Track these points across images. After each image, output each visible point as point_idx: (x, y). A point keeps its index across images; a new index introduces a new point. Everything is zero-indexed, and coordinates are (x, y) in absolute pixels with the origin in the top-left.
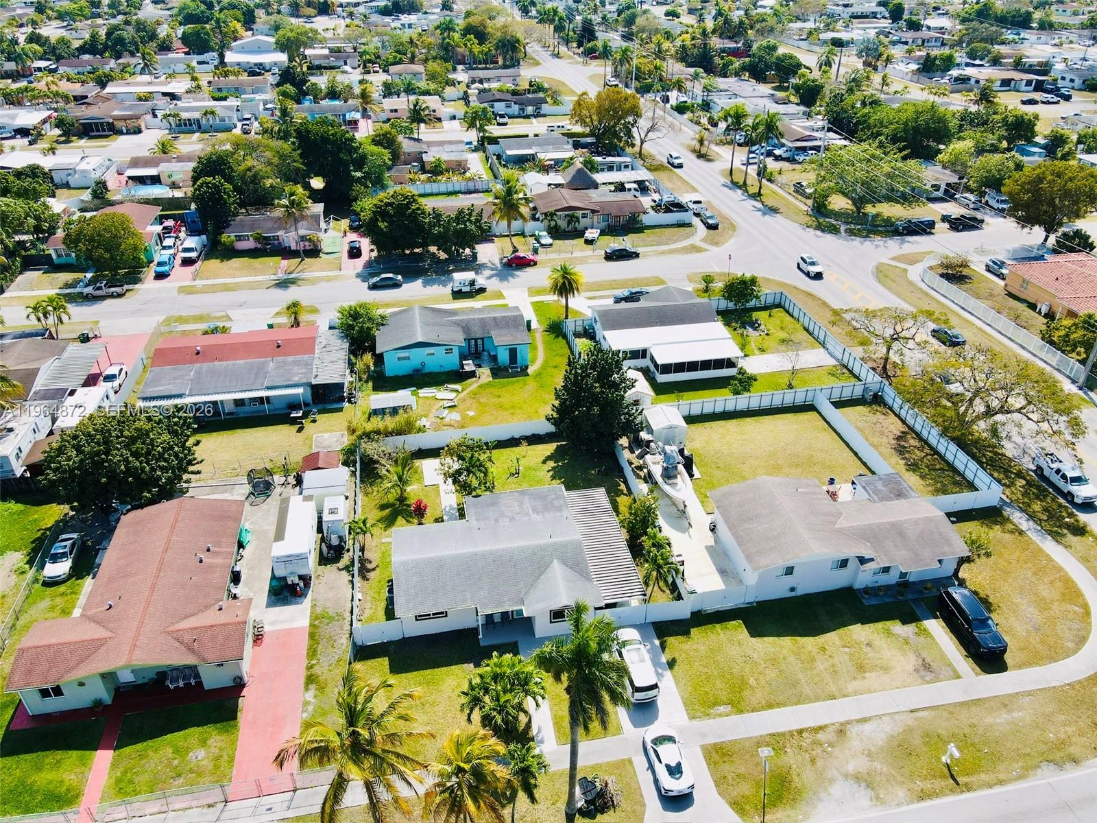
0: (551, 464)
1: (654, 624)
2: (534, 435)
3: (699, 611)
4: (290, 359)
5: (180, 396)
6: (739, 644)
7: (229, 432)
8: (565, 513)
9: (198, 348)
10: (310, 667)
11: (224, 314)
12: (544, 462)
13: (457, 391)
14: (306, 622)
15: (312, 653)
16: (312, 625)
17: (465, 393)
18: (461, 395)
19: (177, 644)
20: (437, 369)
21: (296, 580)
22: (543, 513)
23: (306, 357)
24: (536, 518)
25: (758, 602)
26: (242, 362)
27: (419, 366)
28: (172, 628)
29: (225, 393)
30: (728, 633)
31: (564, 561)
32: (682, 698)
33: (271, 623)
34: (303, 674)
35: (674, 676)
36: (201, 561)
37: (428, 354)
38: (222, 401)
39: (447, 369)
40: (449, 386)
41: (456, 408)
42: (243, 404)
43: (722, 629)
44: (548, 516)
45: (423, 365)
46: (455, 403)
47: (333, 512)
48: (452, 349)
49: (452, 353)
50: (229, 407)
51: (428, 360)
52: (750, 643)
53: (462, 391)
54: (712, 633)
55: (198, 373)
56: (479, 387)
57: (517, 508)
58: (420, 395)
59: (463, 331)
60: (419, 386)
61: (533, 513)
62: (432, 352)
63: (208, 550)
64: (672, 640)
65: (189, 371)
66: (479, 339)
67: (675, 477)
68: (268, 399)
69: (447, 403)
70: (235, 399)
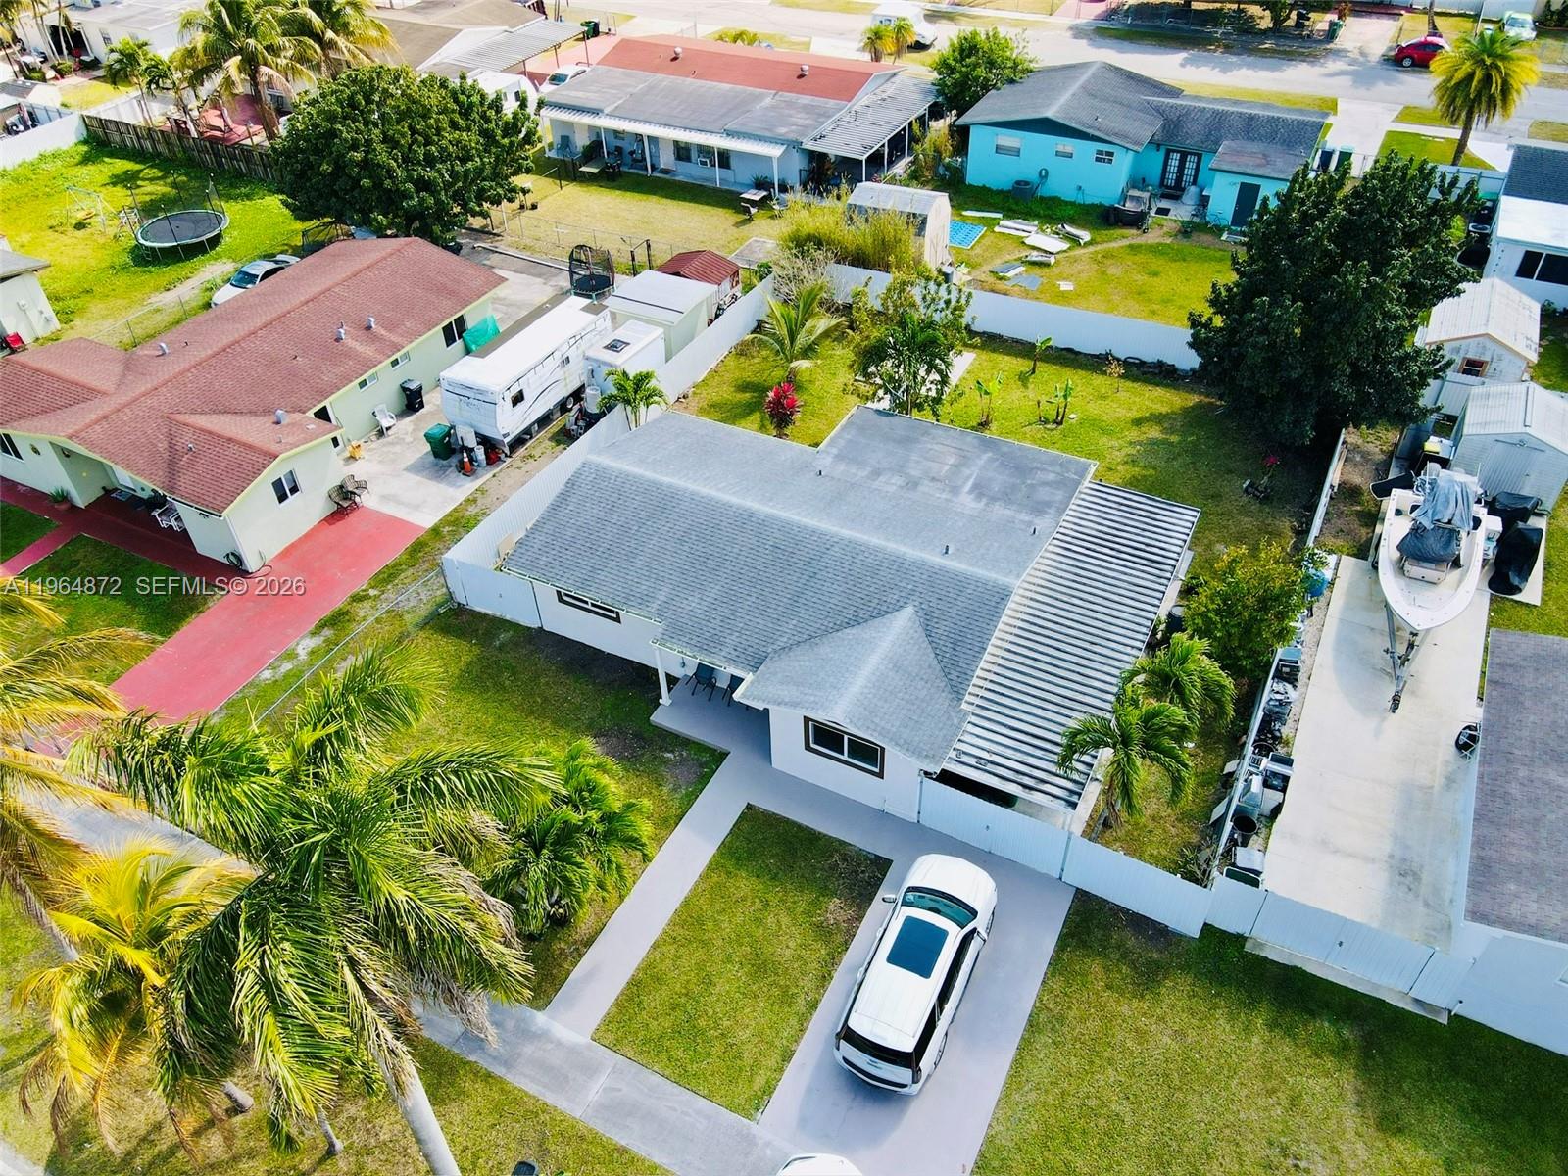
0: (1155, 433)
1: (1082, 897)
2: (1160, 364)
3: (1239, 939)
4: (806, 99)
5: (595, 112)
6: (1294, 1100)
7: (637, 196)
8: (1043, 523)
9: (678, 50)
10: (358, 598)
11: (806, 40)
12: (1138, 422)
13: (1074, 240)
14: (427, 520)
15: (388, 577)
16: (435, 531)
17: (1091, 249)
18: (1079, 252)
19: (162, 446)
20: (1068, 194)
21: (471, 441)
22: (993, 499)
23: (831, 103)
24: (967, 502)
25: (1457, 1020)
26: (726, 87)
27: (1031, 175)
28: (180, 418)
29: (660, 124)
30: (1286, 1049)
31: (928, 624)
32: (990, 1139)
33: (385, 498)
34: (339, 602)
35: (1018, 1063)
36: (338, 339)
37: (1058, 154)
38: (653, 140)
39: (1088, 201)
40: (1068, 229)
41: (1046, 270)
42: (688, 159)
43: (1272, 1026)
44: (999, 511)
45: (1044, 176)
46: (1052, 260)
47: (613, 346)
48: (1111, 154)
49: (1110, 161)
50: (666, 159)
51: (1056, 166)
52: (1332, 1124)
53: (1087, 244)
54: (1232, 1018)
55: (650, 88)
56: (1131, 247)
57: (947, 467)
58: (997, 229)
59: (1164, 127)
60: (1010, 214)
61: (971, 492)
62: (1069, 149)
63: (369, 328)
64: (1095, 966)
65: (640, 81)
66: (1191, 154)
67: (1437, 560)
68: (725, 158)
69: (1035, 256)
70: (675, 142)
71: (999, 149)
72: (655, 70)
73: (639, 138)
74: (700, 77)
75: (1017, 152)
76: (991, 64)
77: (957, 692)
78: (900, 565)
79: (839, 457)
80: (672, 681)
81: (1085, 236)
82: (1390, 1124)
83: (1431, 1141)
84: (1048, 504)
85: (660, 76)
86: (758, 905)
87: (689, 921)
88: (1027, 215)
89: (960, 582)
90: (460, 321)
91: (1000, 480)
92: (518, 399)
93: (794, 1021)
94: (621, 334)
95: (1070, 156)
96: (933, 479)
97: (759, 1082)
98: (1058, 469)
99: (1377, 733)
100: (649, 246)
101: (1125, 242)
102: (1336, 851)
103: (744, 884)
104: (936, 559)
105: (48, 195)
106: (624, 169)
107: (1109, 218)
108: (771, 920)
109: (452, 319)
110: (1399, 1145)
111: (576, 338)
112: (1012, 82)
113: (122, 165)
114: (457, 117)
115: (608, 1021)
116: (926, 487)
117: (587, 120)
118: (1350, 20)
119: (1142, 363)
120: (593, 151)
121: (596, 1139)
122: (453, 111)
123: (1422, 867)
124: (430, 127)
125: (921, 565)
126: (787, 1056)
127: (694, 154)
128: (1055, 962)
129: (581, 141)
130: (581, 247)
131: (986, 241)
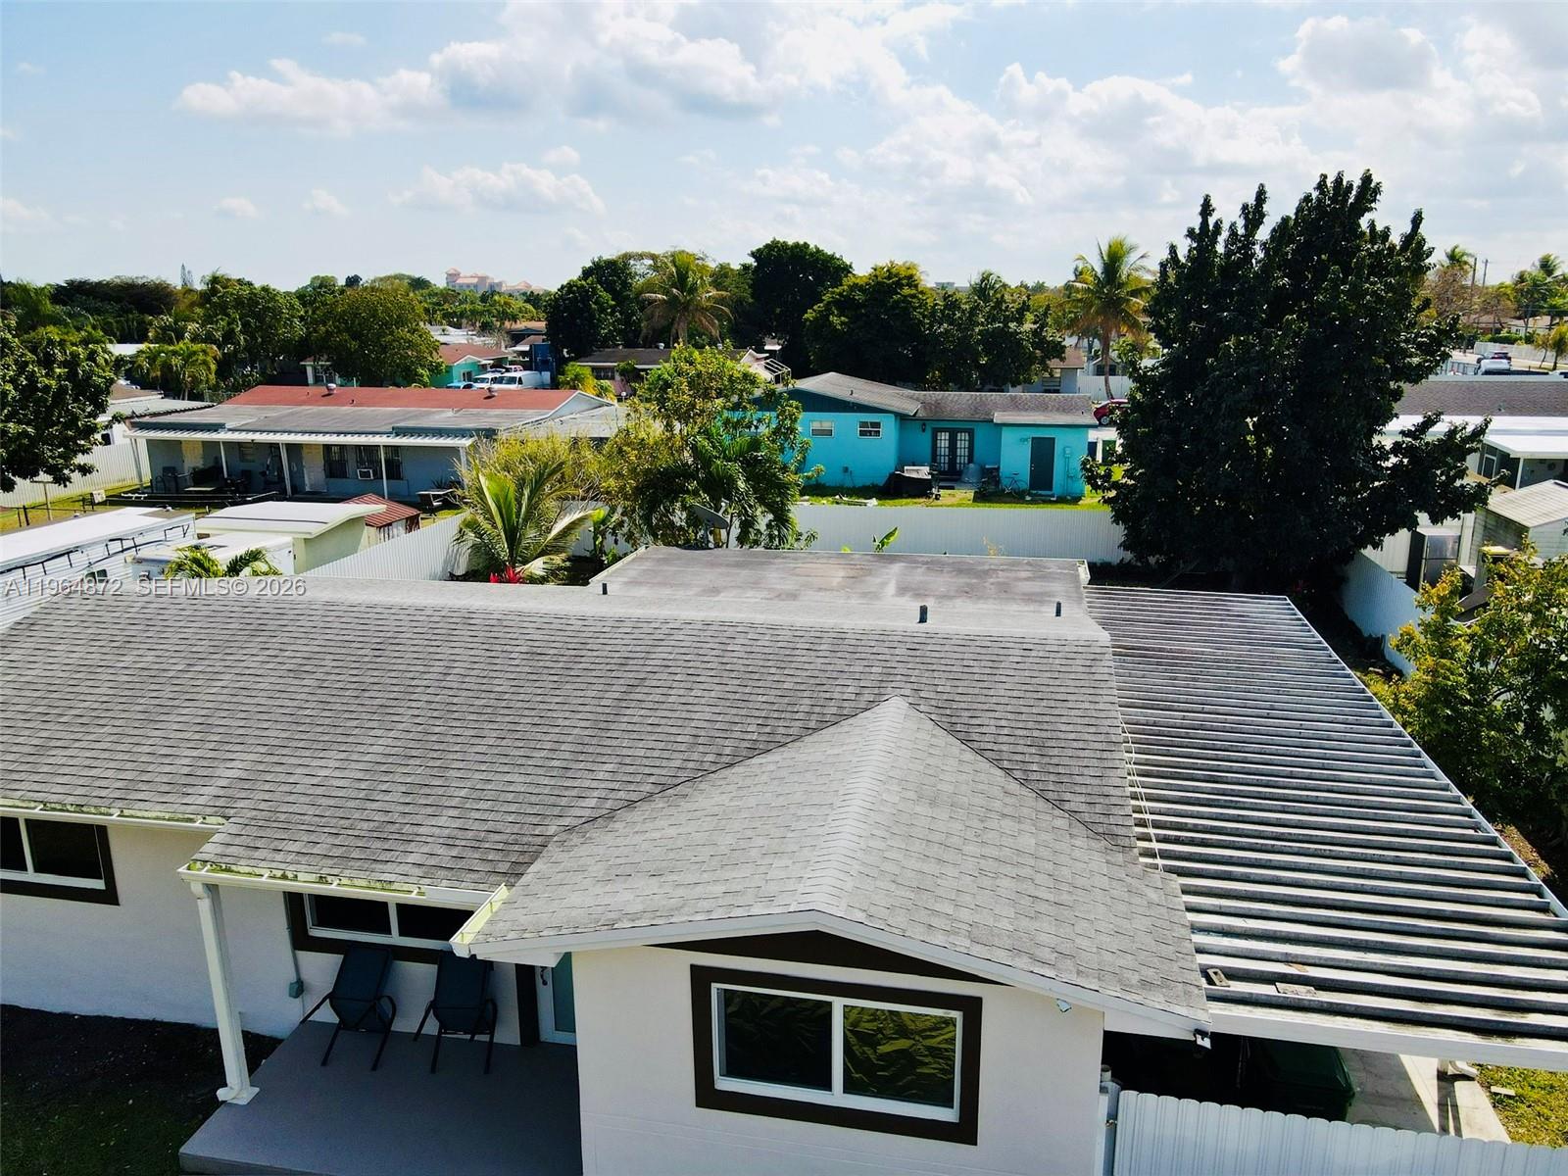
20: (833, 477)
22: (950, 597)
23: (530, 412)
26: (392, 409)
37: (816, 432)
39: (861, 483)
40: (848, 499)
48: (877, 425)
49: (877, 433)
57: (838, 580)
62: (826, 426)
66: (960, 431)
68: (394, 454)
70: (327, 447)
72: (300, 403)
74: (358, 405)
77: (1110, 836)
81: (871, 503)
85: (307, 407)
91: (941, 582)
95: (829, 433)
96: (822, 589)
104: (909, 625)
116: (815, 596)
117: (203, 436)
120: (207, 470)
127: (352, 466)
129: (193, 461)
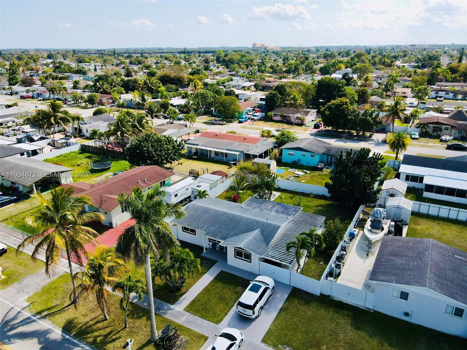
0: (320, 208)
1: (294, 288)
3: (329, 296)
4: (245, 144)
5: (197, 145)
7: (205, 162)
9: (217, 134)
12: (317, 206)
13: (306, 173)
18: (307, 175)
19: (99, 199)
20: (305, 164)
22: (279, 213)
23: (251, 144)
24: (273, 213)
25: (375, 311)
26: (227, 141)
27: (297, 160)
28: (103, 195)
29: (212, 148)
30: (337, 315)
31: (262, 232)
32: (270, 329)
35: (277, 316)
36: (138, 183)
37: (303, 155)
38: (210, 151)
39: (310, 166)
40: (305, 171)
41: (299, 178)
42: (218, 155)
43: (334, 311)
44: (280, 215)
45: (300, 160)
46: (300, 176)
47: (198, 186)
48: (314, 155)
49: (314, 157)
50: (213, 155)
51: (302, 158)
52: (345, 328)
53: (309, 174)
54: (325, 310)
55: (210, 141)
56: (319, 174)
57: (270, 208)
58: (288, 170)
59: (326, 150)
60: (292, 168)
61: (275, 212)
62: (305, 154)
63: (144, 181)
64: (296, 300)
65: (208, 140)
66: (333, 156)
67: (378, 229)
68: (226, 155)
69: (297, 175)
70: (215, 151)
71: (289, 154)
72: (211, 138)
73: (207, 150)
74: (222, 139)
75: (293, 155)
76: (288, 137)
77: (267, 244)
78: (257, 222)
79: (246, 205)
80: (206, 249)
81: (309, 172)
82: (357, 328)
83: (367, 332)
84: (291, 214)
85: (212, 139)
86: (222, 288)
87: (207, 290)
88: (296, 168)
89: (270, 225)
90: (164, 182)
91: (281, 210)
92: (176, 195)
93: (228, 308)
94: (200, 184)
95: (305, 156)
96: (266, 209)
97: (220, 318)
98: (294, 208)
99: (364, 262)
100: (207, 170)
101: (318, 174)
102: (352, 282)
103: (219, 284)
104: (265, 221)
105: (71, 159)
106: (203, 157)
107: (314, 169)
108: (225, 291)
109: (162, 181)
110: (359, 332)
111: (190, 185)
112: (293, 141)
113: (88, 155)
114: (167, 142)
115: (187, 307)
116: (265, 211)
117: (195, 146)
118: (375, 134)
119: (319, 195)
120: (196, 153)
121: (183, 326)
122: (167, 141)
123: (371, 285)
124: (161, 144)
125: (262, 222)
126: (226, 314)
127: (219, 154)
128: (287, 300)
129: (194, 151)
130: (192, 170)
131: (286, 173)
